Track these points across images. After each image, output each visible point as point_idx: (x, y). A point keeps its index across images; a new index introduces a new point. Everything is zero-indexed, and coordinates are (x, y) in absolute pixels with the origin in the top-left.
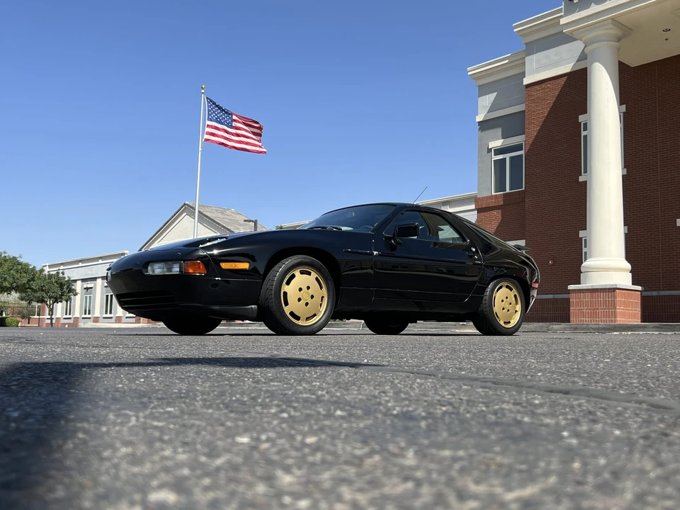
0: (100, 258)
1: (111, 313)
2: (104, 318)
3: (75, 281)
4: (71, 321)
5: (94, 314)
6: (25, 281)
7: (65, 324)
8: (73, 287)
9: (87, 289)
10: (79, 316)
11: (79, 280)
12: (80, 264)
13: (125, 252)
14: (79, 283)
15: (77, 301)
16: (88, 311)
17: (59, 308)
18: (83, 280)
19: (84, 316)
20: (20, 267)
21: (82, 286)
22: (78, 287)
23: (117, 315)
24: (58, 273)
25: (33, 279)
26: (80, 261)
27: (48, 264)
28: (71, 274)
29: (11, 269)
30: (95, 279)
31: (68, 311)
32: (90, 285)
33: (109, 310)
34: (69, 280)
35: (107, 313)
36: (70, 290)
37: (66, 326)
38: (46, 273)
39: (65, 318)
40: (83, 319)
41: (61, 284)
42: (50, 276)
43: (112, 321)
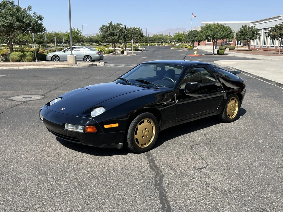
0: (271, 19)
2: (271, 46)
3: (261, 29)
4: (259, 47)
5: (267, 45)
6: (225, 34)
7: (257, 48)
8: (259, 33)
9: (265, 33)
10: (262, 45)
11: (263, 29)
12: (264, 22)
13: (281, 15)
14: (263, 30)
15: (262, 38)
16: (265, 42)
17: (255, 41)
18: (265, 29)
20: (223, 29)
21: (264, 32)
22: (262, 32)
23: (276, 45)
24: (252, 27)
25: (230, 33)
26: (264, 20)
27: (252, 22)
28: (258, 27)
29: (220, 30)
30: (268, 28)
31: (259, 42)
32: (266, 31)
33: (273, 43)
34: (257, 29)
35: (272, 44)
36: (257, 34)
37: (258, 49)
38: (247, 27)
39: (257, 46)
40: (264, 46)
41: (253, 32)
42: (249, 28)
43: (274, 48)
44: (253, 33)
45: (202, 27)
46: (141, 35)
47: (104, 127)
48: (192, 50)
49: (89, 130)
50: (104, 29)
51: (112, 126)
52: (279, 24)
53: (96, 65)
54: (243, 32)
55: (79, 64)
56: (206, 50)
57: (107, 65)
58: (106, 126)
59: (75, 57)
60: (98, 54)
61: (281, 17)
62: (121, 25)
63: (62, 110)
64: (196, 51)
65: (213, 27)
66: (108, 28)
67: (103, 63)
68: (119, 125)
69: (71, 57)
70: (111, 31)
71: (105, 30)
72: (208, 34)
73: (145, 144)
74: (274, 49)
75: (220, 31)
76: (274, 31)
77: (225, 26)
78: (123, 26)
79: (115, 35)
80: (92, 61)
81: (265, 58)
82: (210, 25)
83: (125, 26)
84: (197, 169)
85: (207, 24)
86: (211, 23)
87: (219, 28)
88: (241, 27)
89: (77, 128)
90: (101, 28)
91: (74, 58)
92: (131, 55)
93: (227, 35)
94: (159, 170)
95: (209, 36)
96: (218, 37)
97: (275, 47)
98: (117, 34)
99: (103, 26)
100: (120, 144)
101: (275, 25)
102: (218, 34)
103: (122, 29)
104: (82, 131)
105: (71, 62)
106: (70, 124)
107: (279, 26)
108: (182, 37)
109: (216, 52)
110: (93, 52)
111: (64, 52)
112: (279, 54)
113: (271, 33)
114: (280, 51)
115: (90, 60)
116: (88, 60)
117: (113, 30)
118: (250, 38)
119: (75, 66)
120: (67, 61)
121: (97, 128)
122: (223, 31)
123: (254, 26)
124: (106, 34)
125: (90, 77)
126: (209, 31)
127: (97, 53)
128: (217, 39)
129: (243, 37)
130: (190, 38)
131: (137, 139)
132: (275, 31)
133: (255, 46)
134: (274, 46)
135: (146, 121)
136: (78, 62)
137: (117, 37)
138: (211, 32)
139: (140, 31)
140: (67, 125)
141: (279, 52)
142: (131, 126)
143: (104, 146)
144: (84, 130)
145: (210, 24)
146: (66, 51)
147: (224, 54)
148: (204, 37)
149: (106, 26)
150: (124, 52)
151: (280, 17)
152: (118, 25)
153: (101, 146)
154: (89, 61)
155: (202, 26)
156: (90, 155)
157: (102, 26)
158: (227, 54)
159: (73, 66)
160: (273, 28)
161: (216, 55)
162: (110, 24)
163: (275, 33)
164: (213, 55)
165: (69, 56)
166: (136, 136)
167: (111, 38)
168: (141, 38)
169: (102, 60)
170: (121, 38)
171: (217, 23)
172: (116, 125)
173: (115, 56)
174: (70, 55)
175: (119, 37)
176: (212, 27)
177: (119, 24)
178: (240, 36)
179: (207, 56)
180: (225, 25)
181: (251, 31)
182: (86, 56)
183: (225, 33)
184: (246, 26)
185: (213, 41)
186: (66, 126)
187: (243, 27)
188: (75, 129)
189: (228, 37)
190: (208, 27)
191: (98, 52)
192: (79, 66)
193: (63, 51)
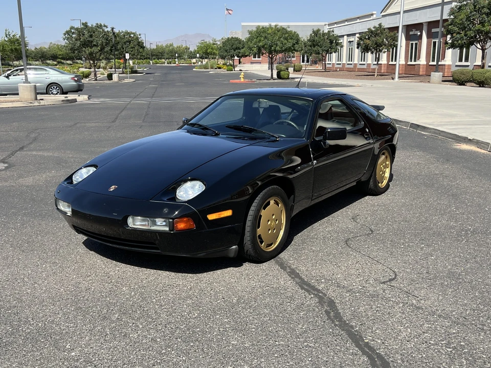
0: (358, 18)
1: (364, 61)
2: (360, 64)
3: (343, 36)
4: (341, 66)
5: (354, 61)
6: (289, 45)
7: (338, 68)
8: (340, 42)
9: (350, 42)
10: (345, 63)
11: (345, 35)
12: (346, 23)
13: (374, 12)
14: (345, 37)
15: (345, 51)
16: (350, 57)
17: (334, 55)
18: (348, 35)
19: (348, 63)
20: (287, 35)
21: (347, 39)
22: (345, 41)
23: (368, 63)
24: (329, 31)
25: (297, 43)
26: (346, 21)
27: (327, 23)
28: (337, 32)
30: (354, 34)
31: (339, 58)
32: (351, 39)
33: (363, 58)
34: (337, 36)
35: (361, 61)
36: (337, 44)
37: (338, 70)
38: (321, 32)
39: (337, 64)
40: (348, 64)
41: (330, 40)
42: (324, 34)
43: (365, 67)
44: (331, 42)
45: (250, 33)
46: (141, 45)
47: (207, 218)
48: (232, 72)
49: (181, 226)
50: (73, 33)
51: (222, 216)
52: (374, 27)
53: (75, 101)
54: (314, 41)
55: (42, 100)
56: (256, 73)
57: (95, 101)
58: (211, 217)
59: (33, 87)
60: (75, 80)
61: (375, 16)
62: (105, 26)
63: (111, 190)
64: (242, 74)
65: (270, 31)
66: (80, 32)
67: (86, 97)
68: (233, 213)
69: (27, 87)
70: (87, 38)
71: (74, 36)
72: (261, 44)
73: (271, 244)
74: (366, 69)
75: (282, 39)
76: (365, 38)
77: (289, 29)
78: (109, 29)
79: (95, 45)
80: (64, 93)
81: (360, 84)
82: (263, 28)
83: (113, 29)
84: (384, 283)
85: (259, 26)
86: (266, 24)
87: (279, 34)
88: (312, 33)
89: (154, 224)
90: (67, 33)
91: (33, 89)
92: (126, 81)
93: (293, 46)
94: (318, 291)
95: (263, 47)
96: (278, 48)
97: (366, 65)
98: (97, 43)
99: (72, 28)
100: (234, 247)
101: (368, 29)
102: (279, 43)
103: (106, 33)
104: (167, 229)
105: (26, 97)
106: (139, 218)
107: (373, 29)
108: (212, 49)
109: (275, 76)
110: (64, 77)
111: (7, 77)
112: (375, 76)
113: (362, 42)
114: (376, 72)
115: (58, 92)
116: (55, 91)
117: (91, 36)
118: (326, 51)
119: (36, 104)
120: (18, 94)
121: (195, 222)
122: (286, 39)
123: (331, 30)
124: (78, 43)
125: (76, 124)
126: (262, 39)
127: (73, 78)
128: (277, 52)
129: (315, 49)
130: (226, 51)
131: (260, 236)
132: (369, 39)
133: (333, 64)
134: (364, 64)
135: (272, 202)
136: (39, 97)
137: (99, 48)
138: (266, 40)
139: (137, 38)
140: (133, 218)
141: (376, 74)
142: (251, 213)
143: (205, 253)
144: (172, 226)
145: (264, 26)
146: (10, 76)
147: (288, 78)
148: (255, 50)
149: (77, 29)
150: (113, 76)
151: (372, 15)
152: (99, 26)
153: (200, 255)
154: (56, 94)
155: (250, 30)
156: (173, 274)
157: (68, 29)
158: (294, 78)
159: (31, 103)
160: (365, 33)
161: (276, 81)
162: (85, 25)
163: (368, 41)
164: (272, 81)
165: (23, 86)
166: (259, 231)
167: (88, 50)
168: (141, 50)
169: (81, 90)
170: (106, 49)
171: (276, 26)
172: (228, 213)
173: (97, 83)
174: (24, 83)
175: (102, 49)
176: (268, 32)
177: (101, 25)
178: (310, 48)
179: (261, 81)
180: (289, 27)
181: (327, 39)
182: (51, 85)
183: (290, 42)
184: (319, 30)
185: (270, 56)
186: (130, 221)
187: (314, 32)
188: (151, 227)
189: (294, 50)
190: (260, 33)
191: (73, 76)
192: (42, 103)
193: (4, 75)
